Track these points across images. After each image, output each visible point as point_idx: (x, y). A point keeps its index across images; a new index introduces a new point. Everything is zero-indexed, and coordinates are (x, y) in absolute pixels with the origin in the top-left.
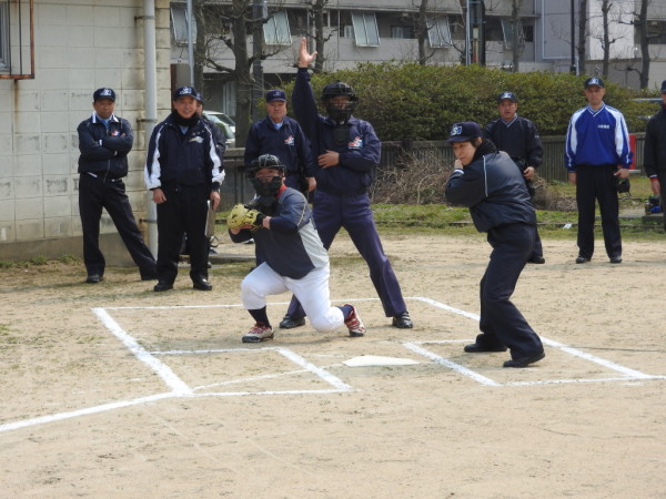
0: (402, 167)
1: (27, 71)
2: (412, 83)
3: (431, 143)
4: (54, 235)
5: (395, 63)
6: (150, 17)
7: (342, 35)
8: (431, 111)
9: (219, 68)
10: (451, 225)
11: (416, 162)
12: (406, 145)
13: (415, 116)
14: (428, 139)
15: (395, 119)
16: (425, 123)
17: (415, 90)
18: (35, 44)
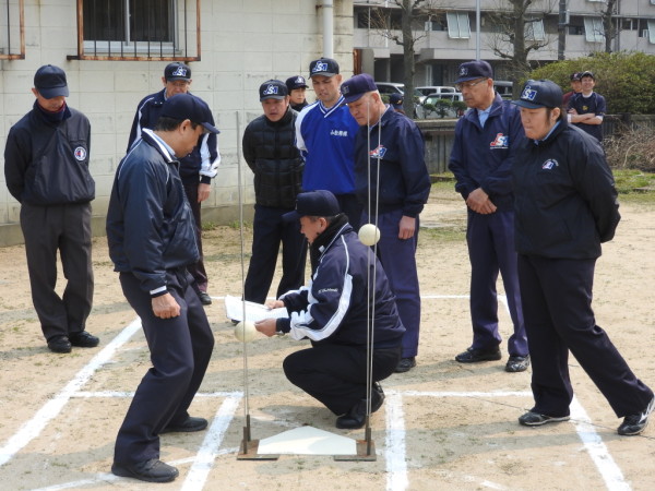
0: (619, 136)
1: (192, 53)
2: (636, 69)
3: (647, 117)
4: (226, 203)
5: (627, 53)
6: (328, 6)
7: (640, 35)
8: (649, 91)
9: (503, 56)
10: (634, 190)
11: (632, 132)
12: (625, 119)
13: (635, 94)
14: (644, 112)
15: (619, 97)
16: (643, 100)
17: (639, 74)
18: (202, 29)
